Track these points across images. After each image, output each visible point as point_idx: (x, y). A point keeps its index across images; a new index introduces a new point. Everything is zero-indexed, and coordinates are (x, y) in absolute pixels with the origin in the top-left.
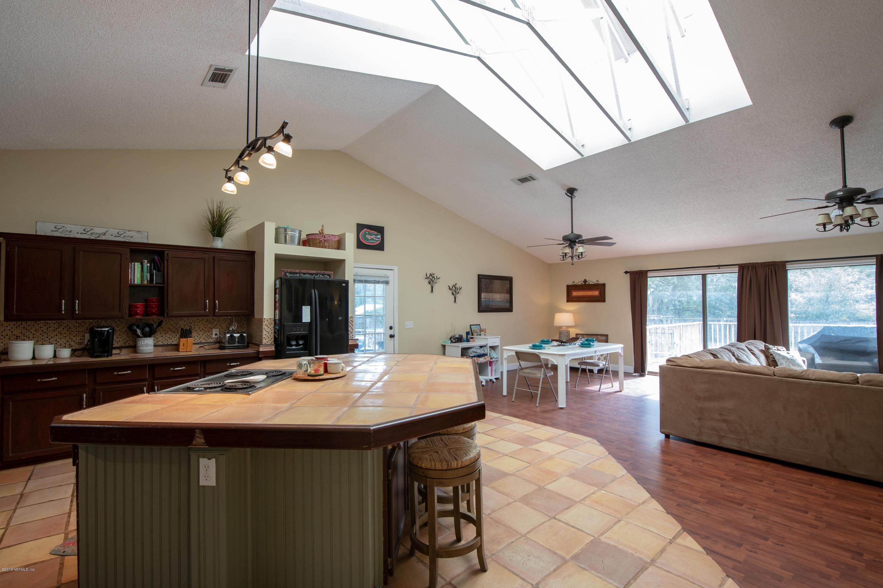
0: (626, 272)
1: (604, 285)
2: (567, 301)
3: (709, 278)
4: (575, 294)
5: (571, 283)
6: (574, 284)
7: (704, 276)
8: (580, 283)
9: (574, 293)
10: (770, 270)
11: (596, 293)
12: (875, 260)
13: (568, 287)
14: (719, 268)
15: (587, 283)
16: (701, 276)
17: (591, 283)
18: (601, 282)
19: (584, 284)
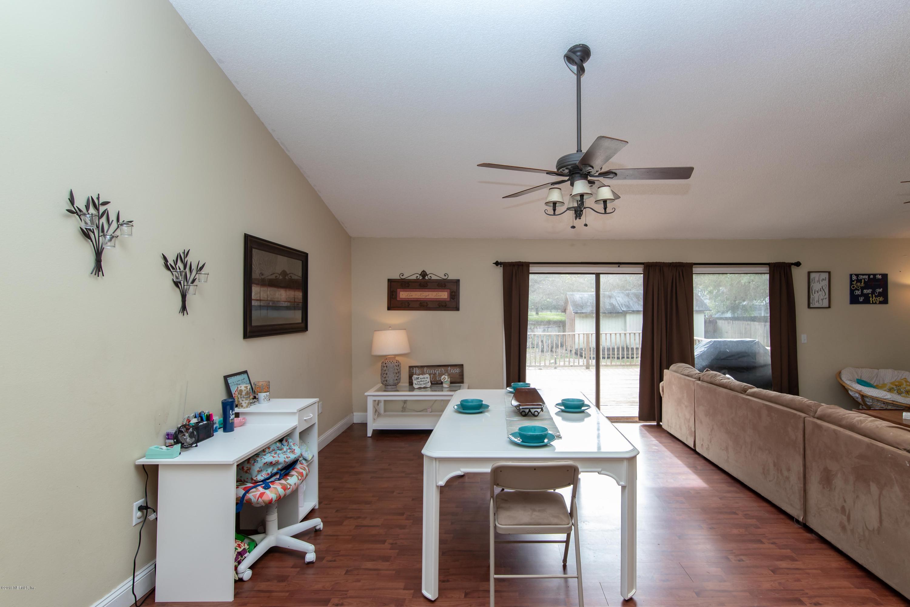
0: (497, 263)
1: (457, 282)
2: (389, 308)
3: (603, 278)
4: (403, 295)
5: (396, 276)
6: (403, 277)
7: (598, 275)
8: (414, 277)
9: (401, 293)
10: (678, 271)
11: (444, 295)
12: (768, 269)
13: (391, 282)
14: (619, 266)
15: (426, 278)
16: (594, 275)
17: (434, 277)
18: (452, 277)
19: (421, 278)
